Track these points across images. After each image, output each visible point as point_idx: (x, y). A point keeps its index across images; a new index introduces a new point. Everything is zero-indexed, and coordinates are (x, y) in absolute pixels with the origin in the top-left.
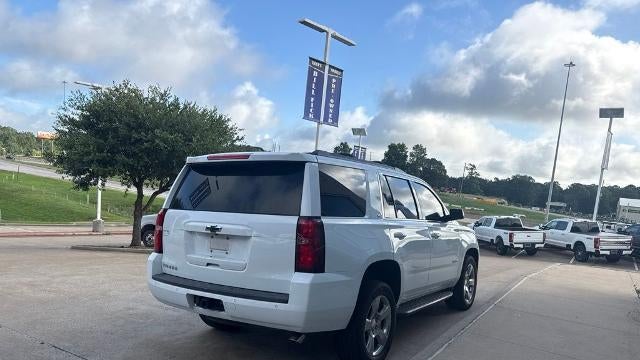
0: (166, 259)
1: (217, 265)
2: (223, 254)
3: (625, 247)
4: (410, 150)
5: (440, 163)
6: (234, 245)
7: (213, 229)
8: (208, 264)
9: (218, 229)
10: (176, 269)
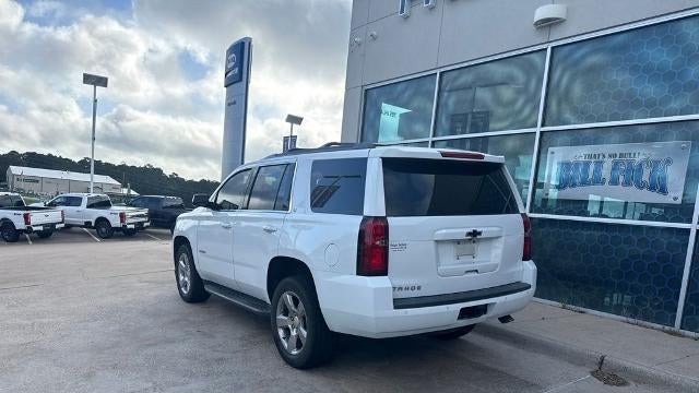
1: (477, 271)
2: (470, 259)
3: (144, 219)
6: (482, 248)
7: (475, 234)
8: (467, 272)
9: (480, 233)
10: (419, 288)
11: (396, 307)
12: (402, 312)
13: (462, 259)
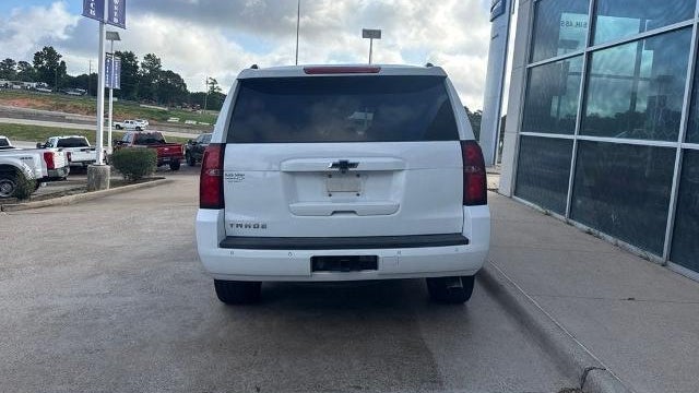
0: (232, 216)
1: (353, 212)
2: (353, 196)
4: (140, 60)
5: (178, 76)
6: (368, 185)
7: (344, 167)
8: (335, 212)
9: (354, 165)
10: (264, 227)
11: (223, 245)
12: (227, 252)
13: (336, 196)
